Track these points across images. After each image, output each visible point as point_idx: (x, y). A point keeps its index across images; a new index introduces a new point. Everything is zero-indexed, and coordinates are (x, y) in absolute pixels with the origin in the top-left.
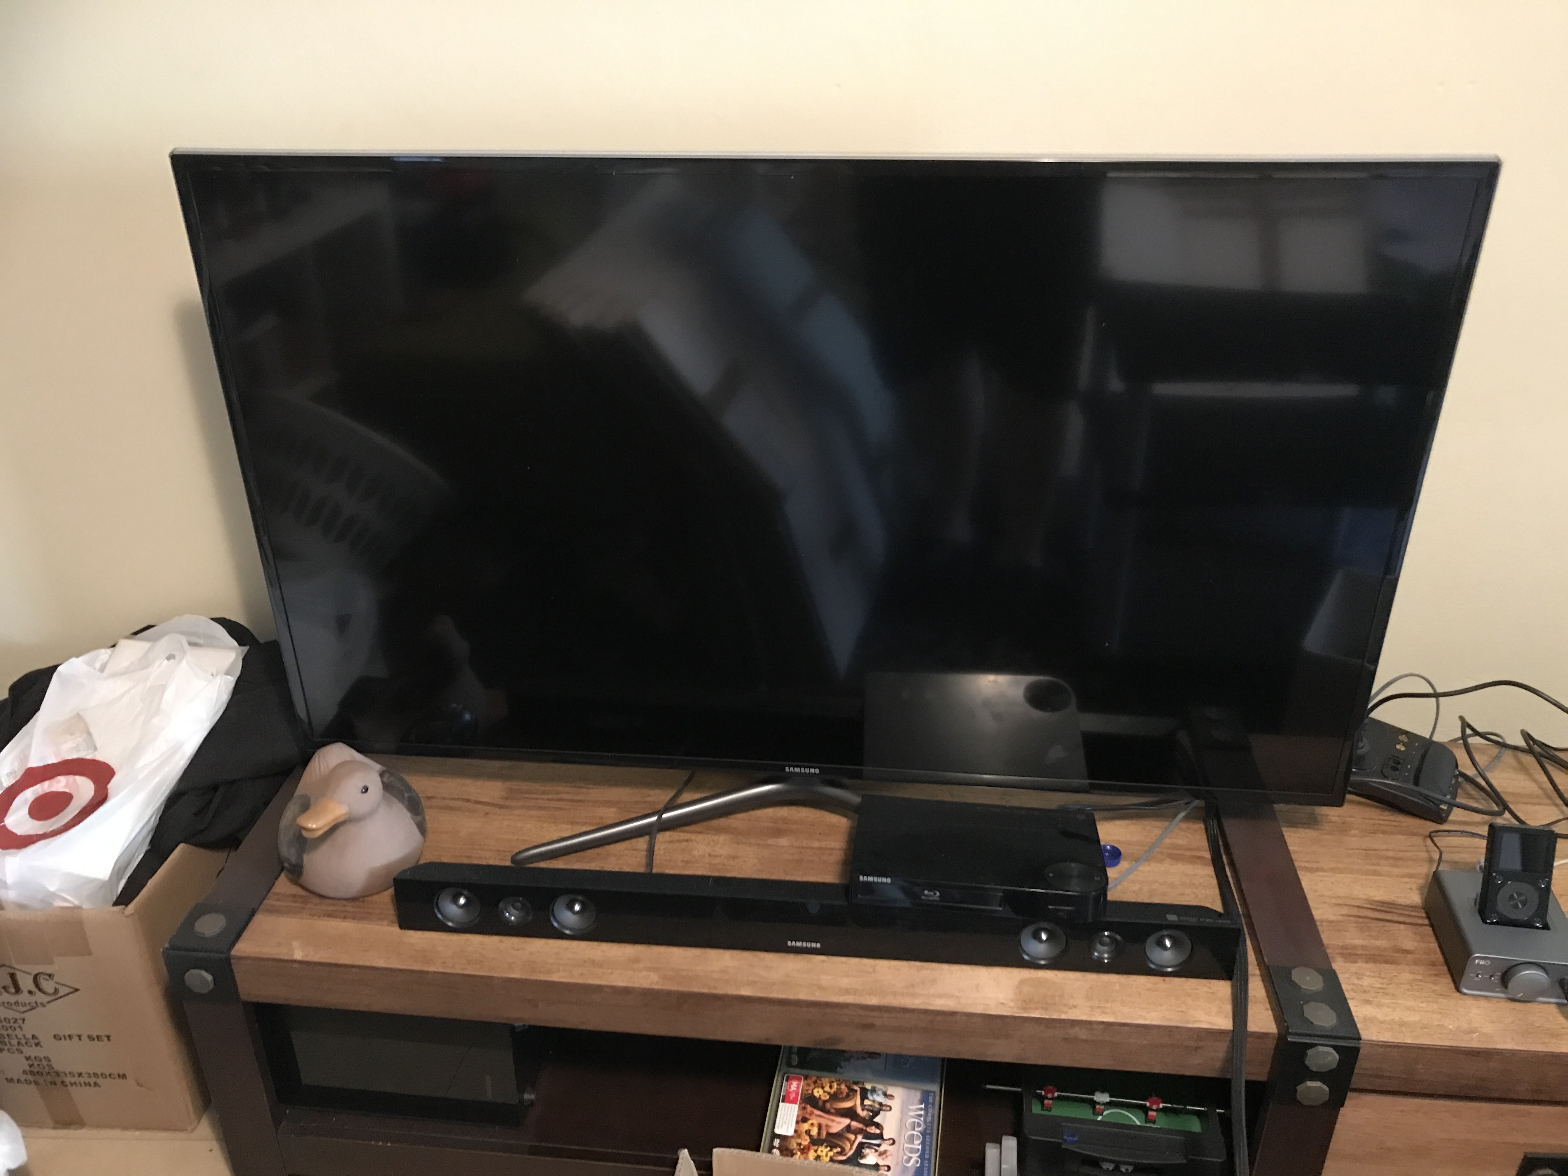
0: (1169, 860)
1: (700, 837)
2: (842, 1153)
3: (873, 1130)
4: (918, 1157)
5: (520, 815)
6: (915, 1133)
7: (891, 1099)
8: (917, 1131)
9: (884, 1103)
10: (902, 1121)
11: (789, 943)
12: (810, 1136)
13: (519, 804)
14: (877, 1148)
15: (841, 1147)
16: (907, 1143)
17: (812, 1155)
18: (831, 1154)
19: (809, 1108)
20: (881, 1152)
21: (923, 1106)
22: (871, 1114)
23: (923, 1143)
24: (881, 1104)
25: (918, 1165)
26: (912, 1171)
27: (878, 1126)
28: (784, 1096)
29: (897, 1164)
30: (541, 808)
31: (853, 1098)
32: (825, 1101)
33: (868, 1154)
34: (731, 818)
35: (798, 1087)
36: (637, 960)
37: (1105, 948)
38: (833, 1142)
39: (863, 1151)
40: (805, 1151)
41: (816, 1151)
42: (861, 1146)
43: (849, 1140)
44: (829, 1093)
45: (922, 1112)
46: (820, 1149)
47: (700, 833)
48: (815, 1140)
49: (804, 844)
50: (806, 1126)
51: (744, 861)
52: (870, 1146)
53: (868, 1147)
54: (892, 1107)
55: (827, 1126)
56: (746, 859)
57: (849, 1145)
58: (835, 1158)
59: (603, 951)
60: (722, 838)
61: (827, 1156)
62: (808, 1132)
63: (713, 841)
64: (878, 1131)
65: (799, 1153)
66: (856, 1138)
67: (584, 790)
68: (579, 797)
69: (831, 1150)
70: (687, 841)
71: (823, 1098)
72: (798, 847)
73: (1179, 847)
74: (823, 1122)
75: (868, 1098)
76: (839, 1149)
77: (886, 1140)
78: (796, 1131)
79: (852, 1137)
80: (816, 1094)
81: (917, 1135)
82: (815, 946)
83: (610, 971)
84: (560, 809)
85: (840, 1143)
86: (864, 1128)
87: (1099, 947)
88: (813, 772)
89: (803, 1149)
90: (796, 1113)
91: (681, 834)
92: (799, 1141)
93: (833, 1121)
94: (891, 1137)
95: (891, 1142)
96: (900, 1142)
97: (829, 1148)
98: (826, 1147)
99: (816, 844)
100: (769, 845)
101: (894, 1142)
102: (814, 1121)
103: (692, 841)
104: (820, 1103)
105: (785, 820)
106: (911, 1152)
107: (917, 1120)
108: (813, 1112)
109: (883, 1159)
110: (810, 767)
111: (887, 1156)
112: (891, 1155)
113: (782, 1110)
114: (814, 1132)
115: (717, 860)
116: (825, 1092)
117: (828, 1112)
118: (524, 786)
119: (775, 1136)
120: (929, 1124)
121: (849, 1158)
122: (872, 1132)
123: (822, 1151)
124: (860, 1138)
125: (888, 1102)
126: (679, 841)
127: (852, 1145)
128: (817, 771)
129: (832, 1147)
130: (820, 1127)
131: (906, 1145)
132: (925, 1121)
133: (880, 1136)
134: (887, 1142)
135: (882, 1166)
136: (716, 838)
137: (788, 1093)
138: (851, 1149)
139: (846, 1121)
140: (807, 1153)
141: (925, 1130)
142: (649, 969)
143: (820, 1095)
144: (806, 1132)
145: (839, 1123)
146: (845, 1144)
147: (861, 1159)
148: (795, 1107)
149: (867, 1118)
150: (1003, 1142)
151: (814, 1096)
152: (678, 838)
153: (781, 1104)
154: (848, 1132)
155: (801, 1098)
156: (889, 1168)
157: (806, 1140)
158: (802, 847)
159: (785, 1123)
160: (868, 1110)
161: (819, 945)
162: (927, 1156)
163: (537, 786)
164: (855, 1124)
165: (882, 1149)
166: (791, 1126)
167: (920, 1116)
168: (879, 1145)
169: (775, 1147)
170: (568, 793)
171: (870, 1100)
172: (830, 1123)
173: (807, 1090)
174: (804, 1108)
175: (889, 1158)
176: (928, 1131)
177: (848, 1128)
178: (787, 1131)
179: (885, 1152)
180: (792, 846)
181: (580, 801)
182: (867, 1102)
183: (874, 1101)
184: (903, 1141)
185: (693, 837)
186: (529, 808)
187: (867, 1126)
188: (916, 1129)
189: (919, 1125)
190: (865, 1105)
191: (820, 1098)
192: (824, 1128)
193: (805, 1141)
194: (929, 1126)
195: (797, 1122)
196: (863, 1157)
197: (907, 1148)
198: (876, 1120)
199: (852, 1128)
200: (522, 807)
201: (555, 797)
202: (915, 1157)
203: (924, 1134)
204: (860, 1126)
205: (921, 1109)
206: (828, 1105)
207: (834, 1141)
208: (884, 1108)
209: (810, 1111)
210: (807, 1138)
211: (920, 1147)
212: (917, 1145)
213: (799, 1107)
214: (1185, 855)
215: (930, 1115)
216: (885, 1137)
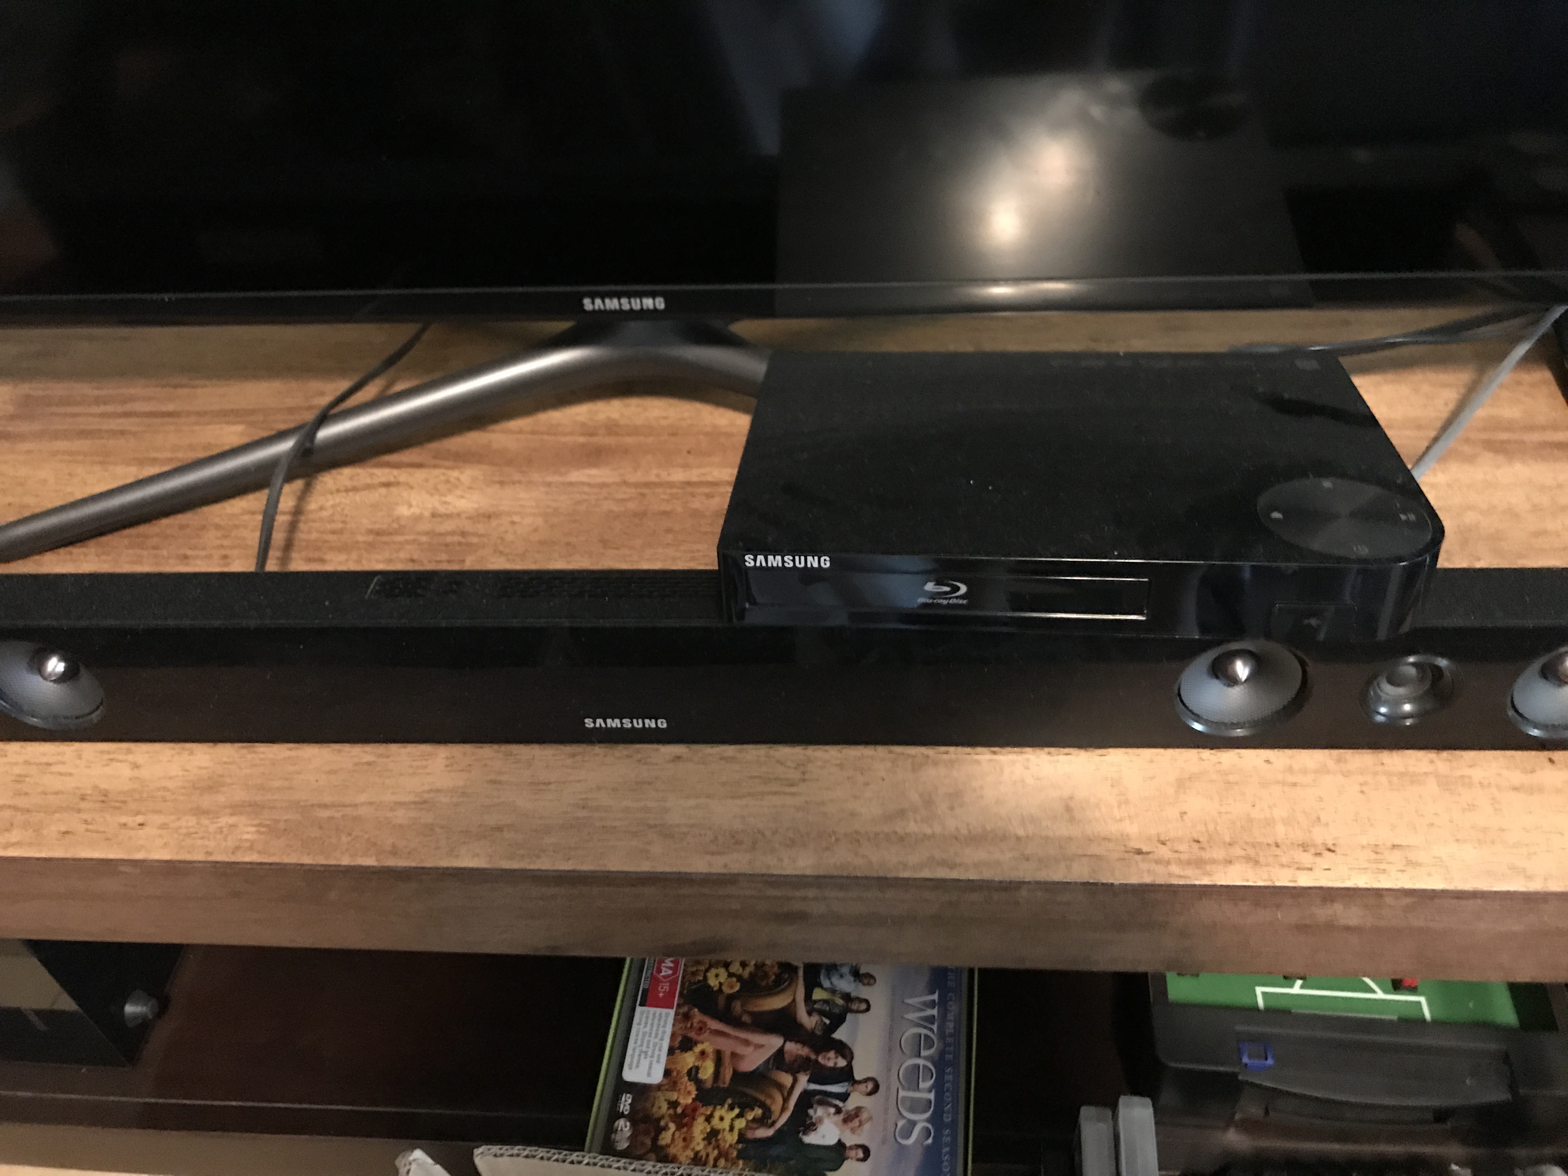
0: (1491, 455)
1: (420, 475)
2: (764, 1121)
3: (832, 1060)
4: (928, 1120)
5: (29, 452)
6: (921, 1062)
7: (869, 984)
8: (926, 1058)
9: (853, 995)
10: (892, 1032)
11: (589, 723)
12: (698, 1083)
13: (36, 427)
14: (840, 1104)
15: (763, 1105)
16: (904, 1089)
17: (700, 1128)
18: (740, 1124)
19: (697, 1016)
20: (847, 1112)
21: (935, 997)
22: (827, 1022)
23: (939, 1087)
24: (847, 997)
25: (930, 1141)
26: (915, 1159)
27: (843, 1050)
28: (645, 992)
29: (884, 1142)
30: (84, 434)
31: (789, 985)
32: (731, 998)
33: (820, 1120)
34: (493, 431)
35: (675, 970)
36: (212, 785)
37: (1401, 691)
38: (745, 1095)
39: (811, 1112)
40: (686, 1120)
41: (708, 1119)
42: (807, 1100)
43: (780, 1086)
44: (739, 978)
45: (935, 1012)
46: (717, 1114)
47: (420, 466)
48: (708, 1090)
49: (653, 478)
50: (689, 1059)
51: (513, 523)
52: (825, 1099)
53: (822, 1103)
54: (871, 1003)
55: (734, 1055)
56: (516, 519)
57: (779, 1100)
58: (750, 1135)
59: (136, 766)
60: (467, 474)
61: (732, 1129)
62: (693, 1073)
63: (448, 481)
64: (842, 1063)
65: (672, 1127)
66: (795, 1081)
67: (185, 391)
68: (170, 407)
69: (740, 1116)
70: (387, 485)
71: (727, 990)
72: (636, 485)
73: (1508, 426)
74: (727, 1045)
75: (820, 986)
76: (758, 1112)
77: (860, 1082)
78: (667, 1073)
79: (786, 1079)
80: (713, 982)
81: (925, 1067)
82: (653, 725)
83: (140, 819)
84: (122, 433)
85: (762, 1098)
86: (813, 1057)
87: (1388, 690)
88: (651, 307)
89: (684, 1114)
90: (669, 1030)
91: (378, 471)
92: (674, 1096)
93: (747, 1043)
94: (870, 1075)
95: (870, 1086)
96: (888, 1088)
97: (737, 1111)
98: (731, 1108)
99: (678, 475)
100: (571, 484)
101: (876, 1088)
102: (707, 1046)
103: (398, 484)
104: (721, 1001)
105: (612, 428)
106: (912, 1110)
107: (924, 1031)
108: (705, 1024)
109: (853, 1130)
110: (641, 295)
111: (861, 1124)
112: (870, 1118)
113: (639, 1024)
114: (707, 1071)
115: (448, 526)
116: (731, 975)
117: (737, 1023)
118: (59, 389)
119: (622, 1086)
120: (950, 1040)
121: (779, 1131)
122: (831, 1064)
123: (722, 1119)
124: (803, 1083)
125: (864, 992)
126: (368, 487)
127: (786, 1100)
128: (660, 303)
129: (745, 1106)
130: (719, 1057)
131: (902, 1093)
132: (942, 1035)
133: (846, 1075)
134: (862, 1087)
135: (851, 1148)
136: (455, 474)
137: (655, 981)
138: (783, 1109)
139: (775, 1042)
140: (689, 1126)
141: (942, 1053)
142: (236, 809)
143: (721, 984)
144: (689, 1072)
145: (759, 1046)
146: (771, 1097)
147: (805, 1133)
148: (667, 1015)
149: (818, 1033)
150: (1122, 1111)
151: (709, 987)
152: (369, 481)
153: (639, 1009)
154: (778, 1068)
155: (681, 994)
156: (866, 1151)
157: (689, 1093)
158: (647, 485)
159: (646, 1053)
160: (822, 1013)
161: (663, 724)
162: (947, 1119)
163: (86, 389)
164: (792, 1048)
165: (851, 1104)
166: (658, 1061)
167: (931, 1019)
168: (844, 1097)
169: (622, 1115)
170: (149, 399)
171: (825, 989)
172: (740, 1050)
173: (694, 974)
174: (687, 1017)
175: (867, 1127)
176: (949, 1057)
177: (779, 1059)
178: (649, 1075)
179: (858, 1110)
180: (625, 483)
181: (170, 414)
182: (818, 994)
183: (833, 991)
184: (895, 1084)
185: (402, 475)
186: (56, 435)
187: (818, 1052)
188: (924, 1053)
189: (929, 1043)
190: (815, 1002)
191: (720, 990)
192: (727, 1060)
193: (687, 1097)
194: (949, 1045)
195: (671, 1051)
196: (811, 1127)
197: (904, 1098)
198: (840, 1034)
199: (787, 1058)
200: (39, 436)
201: (119, 409)
202: (922, 1120)
203: (940, 1063)
204: (803, 1051)
205: (932, 1004)
206: (737, 1006)
207: (750, 1091)
208: (854, 1007)
209: (700, 1022)
210: (692, 1088)
211: (932, 1096)
212: (925, 1091)
213: (676, 1014)
214: (1523, 442)
215: (951, 1016)
216: (858, 1076)
